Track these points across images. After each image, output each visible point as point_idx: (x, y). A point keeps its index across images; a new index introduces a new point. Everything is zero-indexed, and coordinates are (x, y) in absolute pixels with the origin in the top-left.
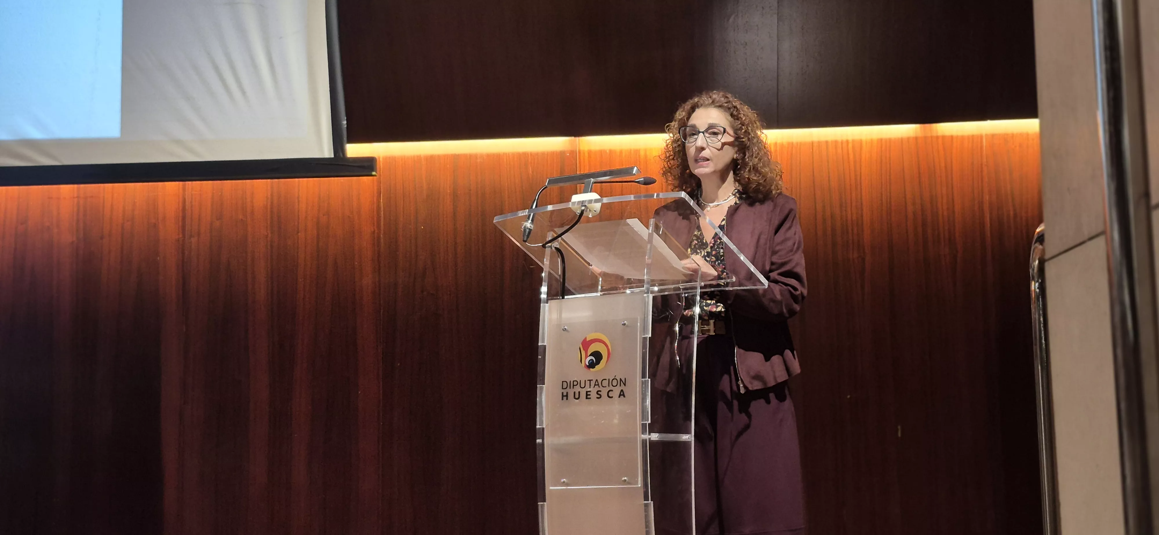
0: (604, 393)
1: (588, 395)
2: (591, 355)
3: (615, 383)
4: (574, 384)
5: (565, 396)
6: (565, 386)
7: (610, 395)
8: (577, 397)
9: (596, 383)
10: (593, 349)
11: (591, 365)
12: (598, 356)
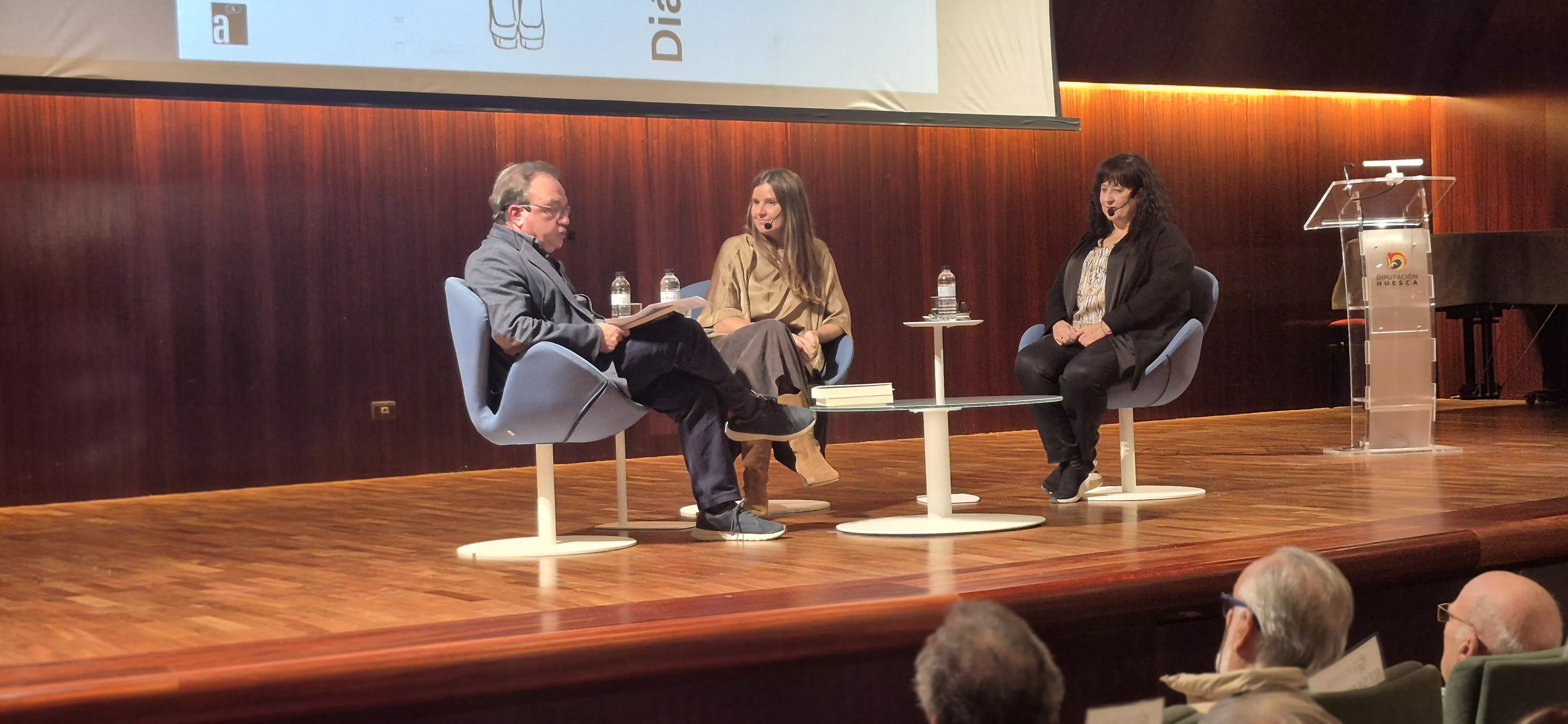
0: (1404, 282)
1: (1393, 284)
2: (1395, 261)
4: (1385, 278)
5: (1379, 284)
6: (1379, 278)
7: (1408, 283)
8: (1387, 284)
9: (1399, 277)
10: (1395, 258)
11: (1395, 267)
12: (1399, 262)
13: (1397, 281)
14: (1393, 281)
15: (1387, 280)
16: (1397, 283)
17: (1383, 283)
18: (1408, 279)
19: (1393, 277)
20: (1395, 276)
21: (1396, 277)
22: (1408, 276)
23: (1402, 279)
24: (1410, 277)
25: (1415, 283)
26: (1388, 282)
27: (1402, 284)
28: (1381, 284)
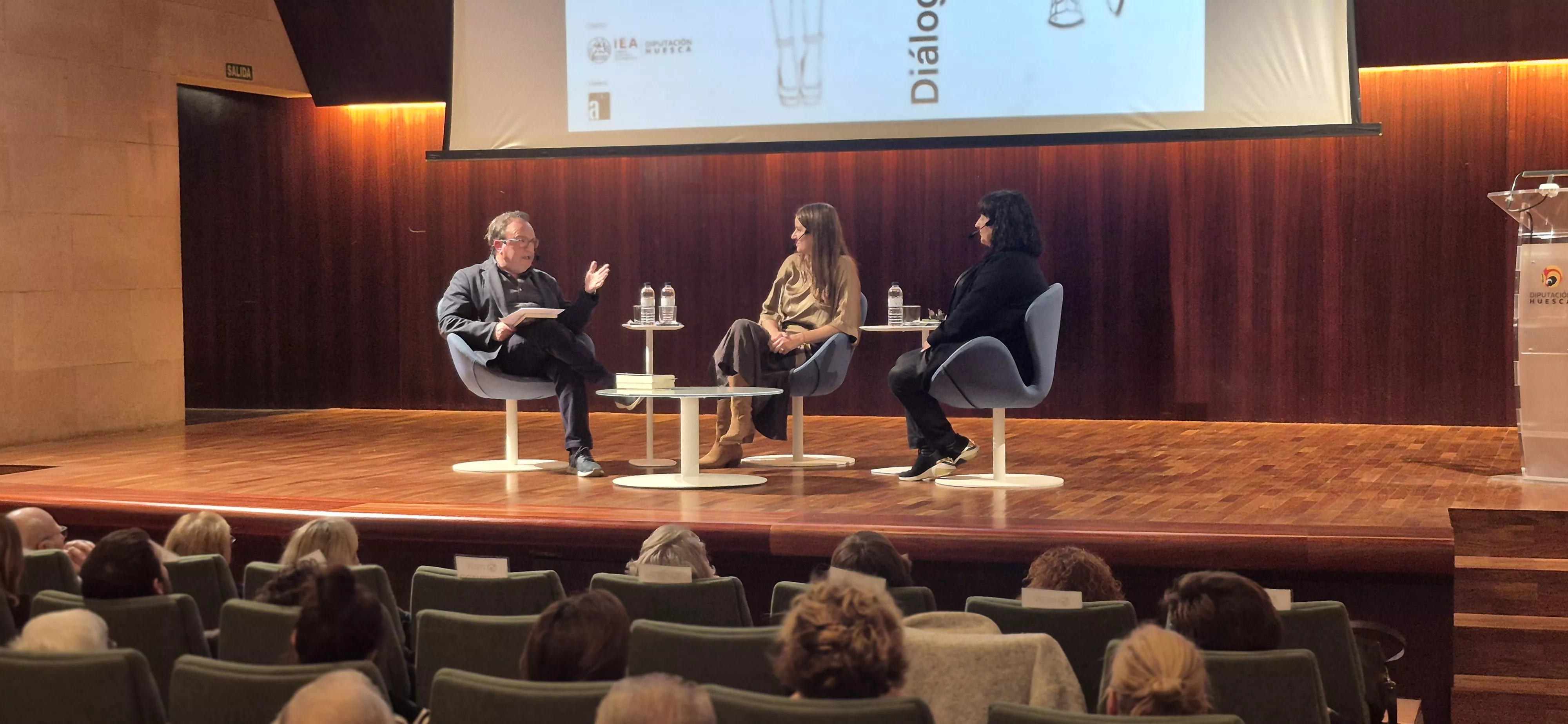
0: (1557, 300)
1: (1547, 301)
2: (1550, 278)
3: (1564, 295)
4: (1539, 294)
5: (1532, 301)
6: (1532, 295)
7: (1562, 302)
8: (1539, 302)
9: (1553, 295)
10: (1551, 274)
11: (1550, 284)
12: (1554, 279)
13: (1551, 299)
14: (1546, 300)
15: (1540, 298)
16: (1550, 301)
17: (1536, 301)
18: (1562, 298)
19: (1547, 294)
20: (1549, 293)
21: (1550, 295)
22: (1562, 295)
23: (1555, 298)
26: (1541, 300)
27: (1555, 303)
28: (1533, 301)
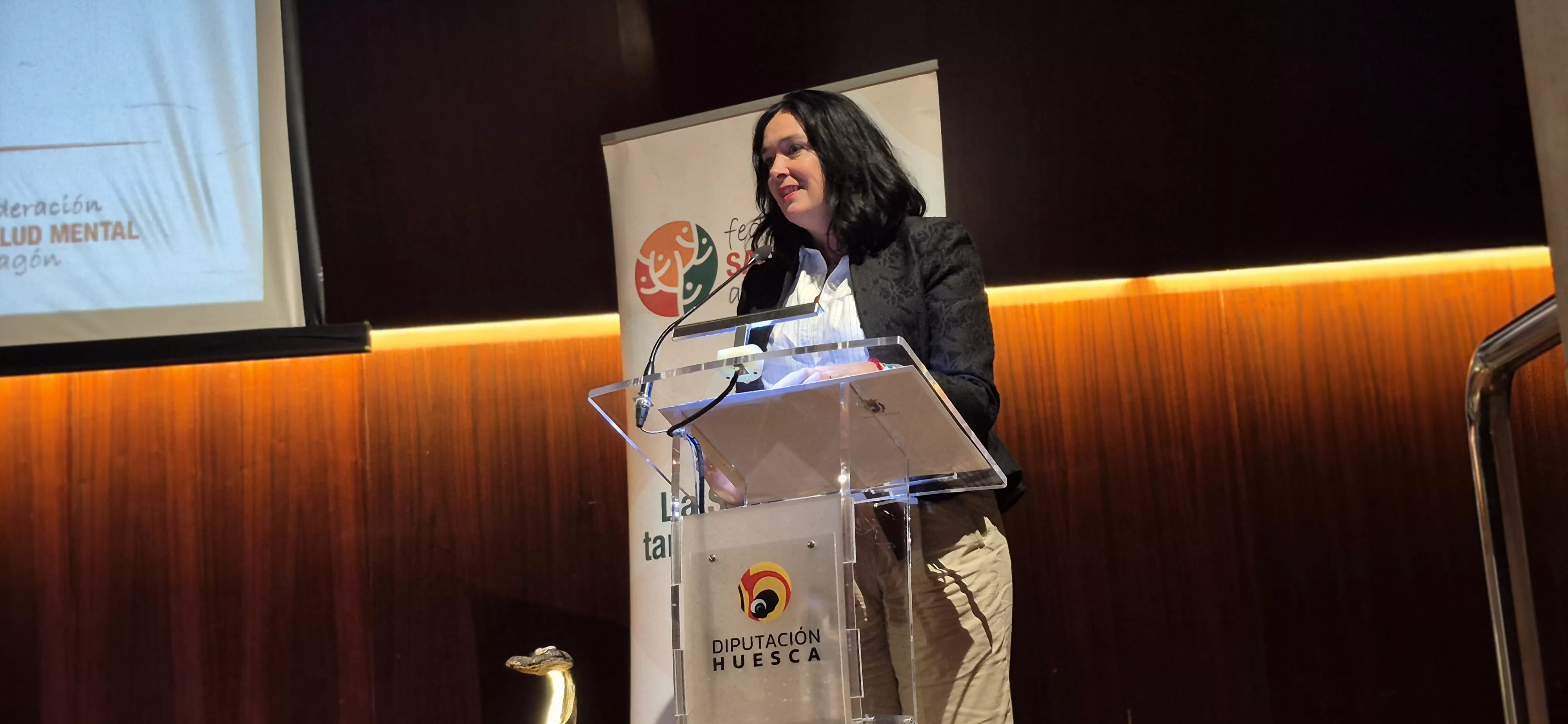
0: (783, 656)
1: (757, 661)
2: (759, 597)
4: (734, 643)
5: (719, 664)
6: (718, 647)
7: (795, 656)
8: (739, 664)
9: (771, 641)
10: (761, 586)
11: (760, 613)
12: (770, 598)
13: (766, 653)
14: (755, 655)
15: (739, 651)
16: (767, 659)
17: (729, 663)
18: (795, 646)
19: (756, 641)
20: (760, 637)
21: (764, 641)
22: (793, 639)
23: (779, 648)
24: (801, 639)
25: (814, 655)
26: (744, 659)
27: (778, 662)
28: (723, 664)
